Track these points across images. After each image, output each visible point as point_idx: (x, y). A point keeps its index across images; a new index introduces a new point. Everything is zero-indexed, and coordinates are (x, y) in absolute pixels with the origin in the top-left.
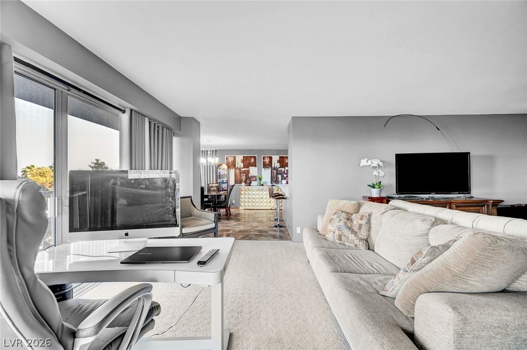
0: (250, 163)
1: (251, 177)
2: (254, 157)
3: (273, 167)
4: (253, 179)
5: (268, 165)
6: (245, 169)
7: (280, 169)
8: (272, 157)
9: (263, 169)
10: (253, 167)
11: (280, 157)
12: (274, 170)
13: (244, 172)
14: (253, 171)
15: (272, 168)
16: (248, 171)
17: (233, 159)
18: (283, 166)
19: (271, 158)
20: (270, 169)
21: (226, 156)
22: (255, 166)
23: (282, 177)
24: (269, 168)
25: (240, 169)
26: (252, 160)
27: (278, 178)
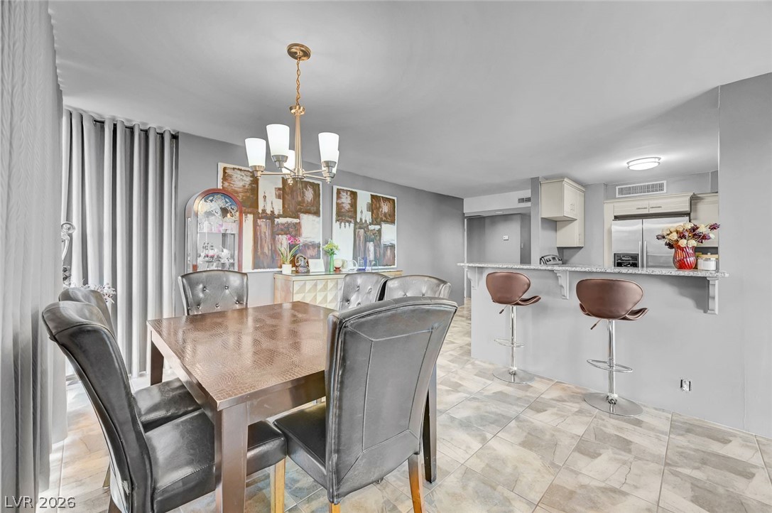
0: (303, 201)
1: (306, 246)
2: (313, 185)
3: (358, 220)
4: (310, 252)
5: (347, 215)
6: (289, 220)
7: (371, 227)
8: (356, 193)
9: (336, 225)
10: (311, 217)
11: (373, 197)
12: (360, 228)
13: (286, 230)
14: (311, 228)
15: (356, 223)
16: (297, 227)
17: (248, 180)
18: (379, 220)
19: (354, 195)
20: (352, 225)
21: (221, 166)
22: (317, 213)
23: (375, 246)
24: (350, 222)
25: (272, 217)
26: (309, 195)
27: (369, 251)
